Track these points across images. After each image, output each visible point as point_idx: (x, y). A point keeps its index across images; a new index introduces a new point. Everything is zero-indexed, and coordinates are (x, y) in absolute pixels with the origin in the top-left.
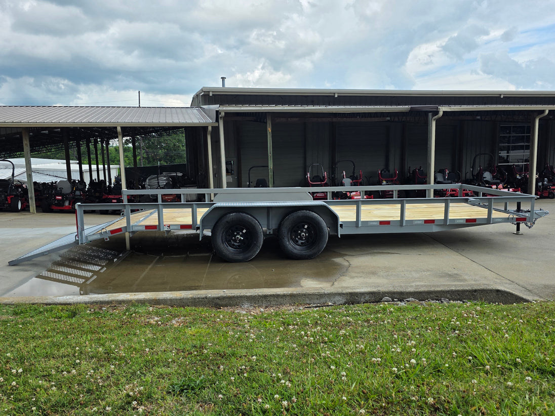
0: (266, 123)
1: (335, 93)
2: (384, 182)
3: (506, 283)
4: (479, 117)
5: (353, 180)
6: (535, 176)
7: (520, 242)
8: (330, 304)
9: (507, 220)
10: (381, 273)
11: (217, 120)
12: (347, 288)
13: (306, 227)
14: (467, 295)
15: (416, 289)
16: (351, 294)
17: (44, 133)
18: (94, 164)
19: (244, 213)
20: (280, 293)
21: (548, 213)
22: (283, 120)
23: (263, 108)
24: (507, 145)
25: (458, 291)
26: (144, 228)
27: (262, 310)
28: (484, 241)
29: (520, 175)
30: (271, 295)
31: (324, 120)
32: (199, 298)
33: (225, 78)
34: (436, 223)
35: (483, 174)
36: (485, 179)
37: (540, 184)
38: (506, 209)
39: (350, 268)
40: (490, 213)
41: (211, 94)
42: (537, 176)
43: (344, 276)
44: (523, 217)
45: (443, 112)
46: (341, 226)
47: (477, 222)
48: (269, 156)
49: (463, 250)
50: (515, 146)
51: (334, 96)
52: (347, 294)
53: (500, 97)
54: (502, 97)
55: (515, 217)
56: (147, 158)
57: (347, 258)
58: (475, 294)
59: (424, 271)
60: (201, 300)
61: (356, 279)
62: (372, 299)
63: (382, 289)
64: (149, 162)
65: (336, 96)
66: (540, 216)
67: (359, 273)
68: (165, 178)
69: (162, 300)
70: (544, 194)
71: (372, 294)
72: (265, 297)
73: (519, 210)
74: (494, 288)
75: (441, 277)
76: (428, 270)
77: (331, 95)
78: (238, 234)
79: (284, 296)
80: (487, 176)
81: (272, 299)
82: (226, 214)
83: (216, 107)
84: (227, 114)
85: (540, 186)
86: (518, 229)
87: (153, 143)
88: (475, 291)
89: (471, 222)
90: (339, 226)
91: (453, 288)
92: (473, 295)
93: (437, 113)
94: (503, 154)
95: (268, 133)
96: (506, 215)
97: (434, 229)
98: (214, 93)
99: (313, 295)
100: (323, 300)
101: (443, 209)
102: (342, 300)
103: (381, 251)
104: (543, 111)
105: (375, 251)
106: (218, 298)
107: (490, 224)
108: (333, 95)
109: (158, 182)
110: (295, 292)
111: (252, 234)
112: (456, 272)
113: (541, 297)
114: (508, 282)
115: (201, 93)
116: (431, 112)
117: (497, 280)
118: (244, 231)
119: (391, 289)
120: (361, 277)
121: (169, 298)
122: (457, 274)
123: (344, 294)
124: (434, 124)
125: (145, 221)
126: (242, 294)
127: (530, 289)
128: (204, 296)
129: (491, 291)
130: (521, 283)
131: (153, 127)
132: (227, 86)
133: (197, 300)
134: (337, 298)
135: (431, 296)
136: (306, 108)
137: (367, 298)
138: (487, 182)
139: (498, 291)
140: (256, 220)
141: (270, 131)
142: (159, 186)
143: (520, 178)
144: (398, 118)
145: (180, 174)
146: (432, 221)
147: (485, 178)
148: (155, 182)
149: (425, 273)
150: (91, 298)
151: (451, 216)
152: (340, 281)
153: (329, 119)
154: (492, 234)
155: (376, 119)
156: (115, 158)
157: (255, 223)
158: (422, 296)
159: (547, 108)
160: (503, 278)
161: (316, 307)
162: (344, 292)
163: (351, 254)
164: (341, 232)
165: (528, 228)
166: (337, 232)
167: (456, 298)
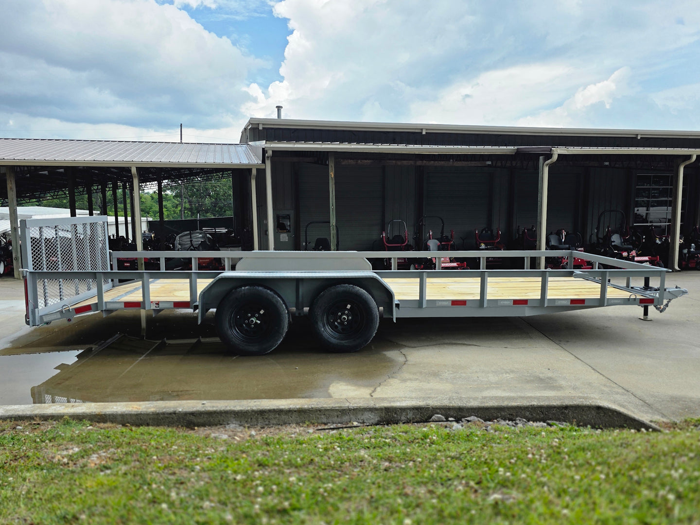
0: (328, 165)
1: (422, 129)
2: (483, 246)
3: (617, 393)
4: (607, 163)
5: (441, 243)
6: (678, 241)
7: (649, 331)
8: (355, 424)
9: (627, 302)
10: (446, 375)
11: (264, 161)
12: (383, 399)
13: (349, 306)
14: (554, 414)
15: (482, 403)
16: (387, 410)
17: (42, 174)
18: (122, 216)
19: (262, 286)
20: (283, 407)
21: (686, 292)
22: (352, 162)
23: (323, 146)
24: (646, 199)
25: (541, 407)
26: (123, 306)
27: (253, 433)
28: (598, 328)
29: (660, 239)
30: (270, 411)
31: (405, 162)
32: (163, 414)
33: (282, 107)
34: (529, 303)
35: (611, 237)
36: (613, 244)
37: (685, 251)
38: (628, 286)
39: (405, 366)
40: (603, 291)
41: (261, 128)
42: (682, 241)
43: (393, 377)
44: (651, 297)
45: (558, 154)
46: (397, 305)
47: (586, 304)
48: (331, 209)
49: (568, 342)
50: (658, 201)
51: (421, 133)
52: (381, 409)
53: (636, 138)
54: (639, 138)
55: (639, 297)
56: (190, 210)
57: (404, 351)
58: (566, 412)
59: (507, 373)
60: (166, 415)
61: (408, 384)
62: (418, 416)
63: (433, 403)
64: (193, 214)
65: (424, 133)
66: (674, 295)
67: (414, 374)
68: (201, 236)
69: (109, 415)
70: (689, 265)
71: (417, 409)
72: (262, 413)
73: (647, 287)
74: (593, 404)
75: (528, 382)
76: (512, 372)
77: (417, 131)
78: (253, 316)
79: (289, 412)
80: (616, 239)
81: (272, 416)
82: (236, 288)
83: (263, 143)
84: (276, 153)
85: (685, 254)
86: (646, 313)
87: (197, 190)
88: (566, 407)
89: (578, 303)
90: (394, 306)
91: (535, 403)
92: (562, 413)
93: (549, 156)
94: (642, 211)
95: (330, 178)
96: (626, 295)
97: (527, 312)
98: (264, 126)
99: (332, 410)
100: (346, 418)
101: (540, 284)
102: (374, 418)
103: (454, 342)
104: (689, 157)
105: (447, 341)
106: (193, 414)
107: (603, 306)
108: (420, 131)
109: (191, 241)
110: (306, 406)
111: (272, 315)
112: (550, 375)
113: (664, 416)
114: (621, 391)
115: (248, 126)
116: (542, 155)
117: (604, 388)
118: (262, 312)
119: (446, 403)
120: (417, 379)
121: (119, 413)
122: (550, 378)
123: (376, 409)
124: (546, 170)
125: (131, 295)
126: (228, 408)
127: (649, 403)
128: (172, 410)
129: (589, 408)
130: (639, 393)
131: (189, 169)
132: (283, 117)
133: (161, 416)
134: (367, 415)
135: (503, 413)
136: (379, 147)
137: (410, 415)
138: (616, 247)
139: (599, 408)
140: (279, 296)
141: (333, 176)
142: (192, 245)
143: (660, 243)
144: (502, 163)
145: (224, 230)
146: (524, 302)
147: (614, 242)
148: (186, 240)
149: (508, 375)
150: (7, 411)
151: (550, 295)
152: (385, 385)
153: (412, 162)
154: (610, 319)
155: (473, 164)
156: (151, 208)
157: (277, 301)
158: (488, 414)
159: (694, 152)
160: (615, 386)
161: (333, 429)
162: (378, 406)
163: (412, 345)
164: (396, 314)
165: (658, 312)
166: (392, 315)
167: (538, 417)
